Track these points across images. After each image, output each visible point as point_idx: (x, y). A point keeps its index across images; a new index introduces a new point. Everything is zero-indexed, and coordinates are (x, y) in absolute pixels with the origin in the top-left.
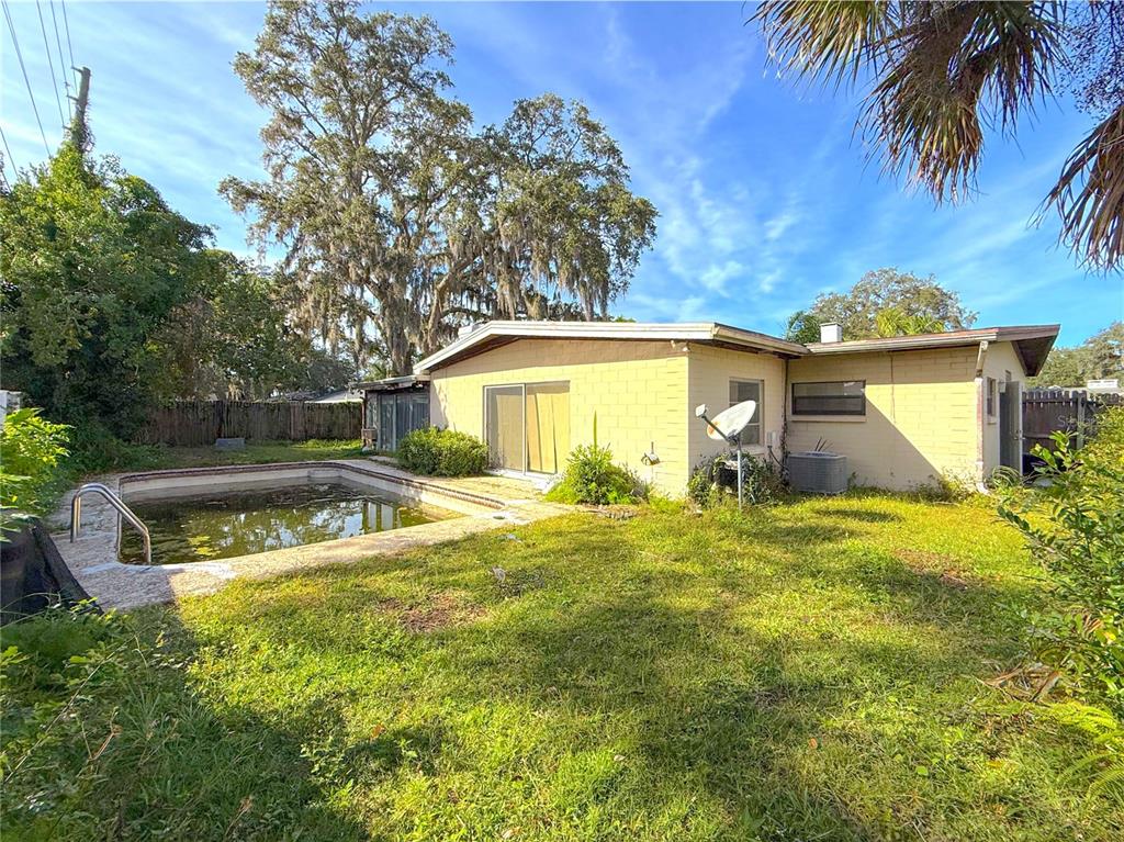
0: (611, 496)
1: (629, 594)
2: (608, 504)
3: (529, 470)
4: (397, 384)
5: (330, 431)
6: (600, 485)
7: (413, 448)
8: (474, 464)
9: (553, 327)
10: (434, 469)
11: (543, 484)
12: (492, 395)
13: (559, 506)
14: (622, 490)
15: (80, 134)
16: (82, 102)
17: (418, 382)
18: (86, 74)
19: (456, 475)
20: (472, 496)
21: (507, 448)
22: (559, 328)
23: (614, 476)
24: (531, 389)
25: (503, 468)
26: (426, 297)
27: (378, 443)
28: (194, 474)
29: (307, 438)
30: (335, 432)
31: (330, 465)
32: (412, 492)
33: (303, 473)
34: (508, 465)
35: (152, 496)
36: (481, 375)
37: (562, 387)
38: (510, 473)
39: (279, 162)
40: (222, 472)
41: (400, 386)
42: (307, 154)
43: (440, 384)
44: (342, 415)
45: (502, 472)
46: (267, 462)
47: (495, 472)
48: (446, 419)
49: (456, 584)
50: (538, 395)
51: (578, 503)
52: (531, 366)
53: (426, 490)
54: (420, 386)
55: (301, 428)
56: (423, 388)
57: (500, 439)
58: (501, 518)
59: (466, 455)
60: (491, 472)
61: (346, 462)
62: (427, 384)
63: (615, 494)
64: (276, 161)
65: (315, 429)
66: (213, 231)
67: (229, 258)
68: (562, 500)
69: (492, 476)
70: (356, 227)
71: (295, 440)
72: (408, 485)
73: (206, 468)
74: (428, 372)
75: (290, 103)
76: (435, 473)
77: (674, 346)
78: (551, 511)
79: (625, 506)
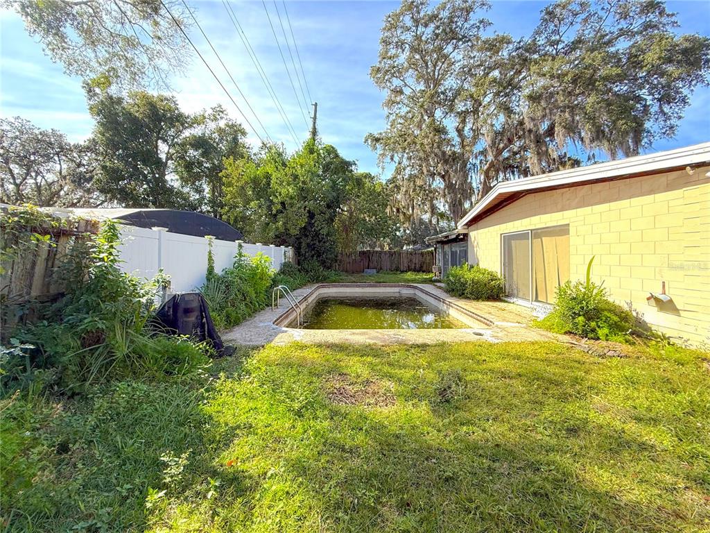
0: (602, 332)
1: (539, 437)
2: (598, 339)
3: (537, 300)
4: (448, 236)
5: (422, 267)
6: (589, 319)
7: (451, 278)
8: (493, 292)
9: (547, 179)
10: (463, 294)
11: (541, 312)
12: (508, 241)
13: (545, 333)
14: (616, 328)
15: (314, 133)
16: (315, 118)
17: (459, 235)
18: (316, 105)
19: (477, 299)
20: (476, 315)
21: (519, 282)
22: (552, 178)
23: (606, 313)
24: (537, 234)
25: (517, 297)
26: (471, 177)
27: (442, 275)
28: (347, 286)
29: (409, 269)
30: (424, 268)
31: (410, 286)
32: (445, 307)
33: (397, 290)
34: (521, 294)
35: (331, 295)
36: (498, 226)
37: (563, 230)
38: (520, 302)
39: (394, 118)
40: (359, 286)
41: (450, 238)
42: (408, 109)
43: (474, 235)
44: (428, 258)
45: (515, 299)
46: (380, 282)
47: (509, 300)
48: (478, 259)
49: (390, 377)
50: (543, 238)
51: (566, 333)
52: (535, 215)
53: (452, 307)
54: (462, 237)
55: (406, 265)
56: (463, 239)
57: (515, 274)
58: (480, 335)
59: (485, 285)
60: (506, 299)
61: (419, 285)
62: (466, 235)
63: (606, 331)
64: (392, 118)
65: (413, 265)
66: (356, 162)
67: (368, 176)
68: (550, 329)
69: (507, 302)
70: (425, 141)
71: (402, 272)
72: (443, 302)
73: (354, 283)
74: (466, 227)
75: (396, 82)
76: (463, 296)
77: (691, 172)
78: (534, 336)
79: (618, 344)
